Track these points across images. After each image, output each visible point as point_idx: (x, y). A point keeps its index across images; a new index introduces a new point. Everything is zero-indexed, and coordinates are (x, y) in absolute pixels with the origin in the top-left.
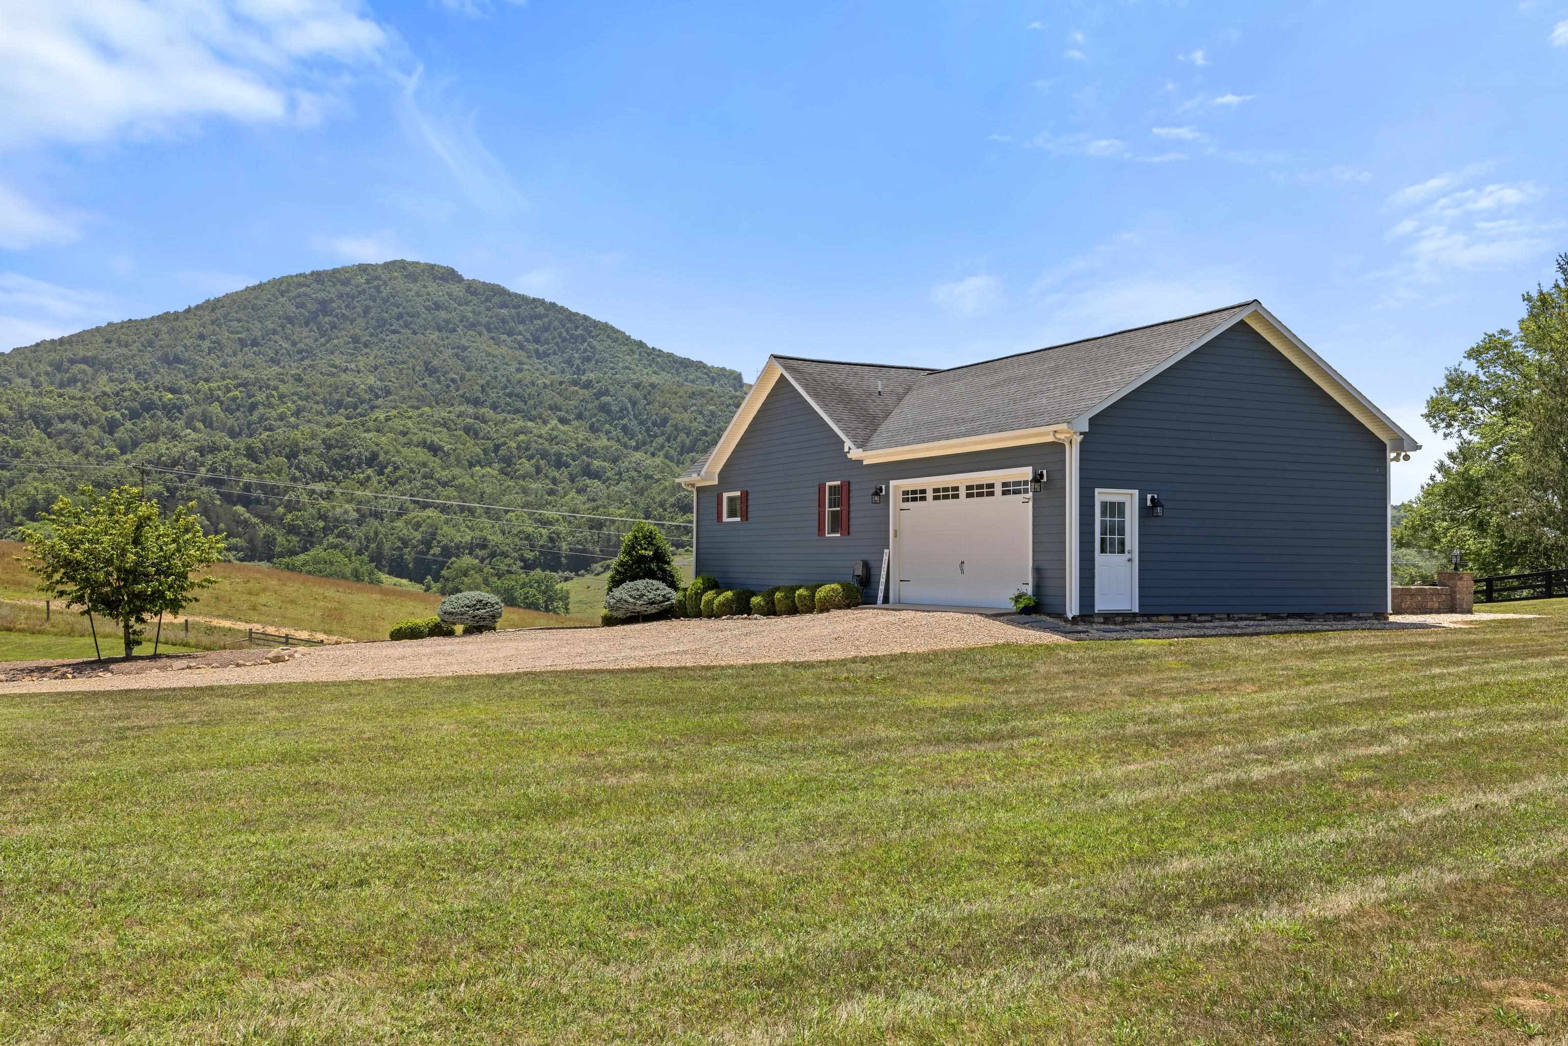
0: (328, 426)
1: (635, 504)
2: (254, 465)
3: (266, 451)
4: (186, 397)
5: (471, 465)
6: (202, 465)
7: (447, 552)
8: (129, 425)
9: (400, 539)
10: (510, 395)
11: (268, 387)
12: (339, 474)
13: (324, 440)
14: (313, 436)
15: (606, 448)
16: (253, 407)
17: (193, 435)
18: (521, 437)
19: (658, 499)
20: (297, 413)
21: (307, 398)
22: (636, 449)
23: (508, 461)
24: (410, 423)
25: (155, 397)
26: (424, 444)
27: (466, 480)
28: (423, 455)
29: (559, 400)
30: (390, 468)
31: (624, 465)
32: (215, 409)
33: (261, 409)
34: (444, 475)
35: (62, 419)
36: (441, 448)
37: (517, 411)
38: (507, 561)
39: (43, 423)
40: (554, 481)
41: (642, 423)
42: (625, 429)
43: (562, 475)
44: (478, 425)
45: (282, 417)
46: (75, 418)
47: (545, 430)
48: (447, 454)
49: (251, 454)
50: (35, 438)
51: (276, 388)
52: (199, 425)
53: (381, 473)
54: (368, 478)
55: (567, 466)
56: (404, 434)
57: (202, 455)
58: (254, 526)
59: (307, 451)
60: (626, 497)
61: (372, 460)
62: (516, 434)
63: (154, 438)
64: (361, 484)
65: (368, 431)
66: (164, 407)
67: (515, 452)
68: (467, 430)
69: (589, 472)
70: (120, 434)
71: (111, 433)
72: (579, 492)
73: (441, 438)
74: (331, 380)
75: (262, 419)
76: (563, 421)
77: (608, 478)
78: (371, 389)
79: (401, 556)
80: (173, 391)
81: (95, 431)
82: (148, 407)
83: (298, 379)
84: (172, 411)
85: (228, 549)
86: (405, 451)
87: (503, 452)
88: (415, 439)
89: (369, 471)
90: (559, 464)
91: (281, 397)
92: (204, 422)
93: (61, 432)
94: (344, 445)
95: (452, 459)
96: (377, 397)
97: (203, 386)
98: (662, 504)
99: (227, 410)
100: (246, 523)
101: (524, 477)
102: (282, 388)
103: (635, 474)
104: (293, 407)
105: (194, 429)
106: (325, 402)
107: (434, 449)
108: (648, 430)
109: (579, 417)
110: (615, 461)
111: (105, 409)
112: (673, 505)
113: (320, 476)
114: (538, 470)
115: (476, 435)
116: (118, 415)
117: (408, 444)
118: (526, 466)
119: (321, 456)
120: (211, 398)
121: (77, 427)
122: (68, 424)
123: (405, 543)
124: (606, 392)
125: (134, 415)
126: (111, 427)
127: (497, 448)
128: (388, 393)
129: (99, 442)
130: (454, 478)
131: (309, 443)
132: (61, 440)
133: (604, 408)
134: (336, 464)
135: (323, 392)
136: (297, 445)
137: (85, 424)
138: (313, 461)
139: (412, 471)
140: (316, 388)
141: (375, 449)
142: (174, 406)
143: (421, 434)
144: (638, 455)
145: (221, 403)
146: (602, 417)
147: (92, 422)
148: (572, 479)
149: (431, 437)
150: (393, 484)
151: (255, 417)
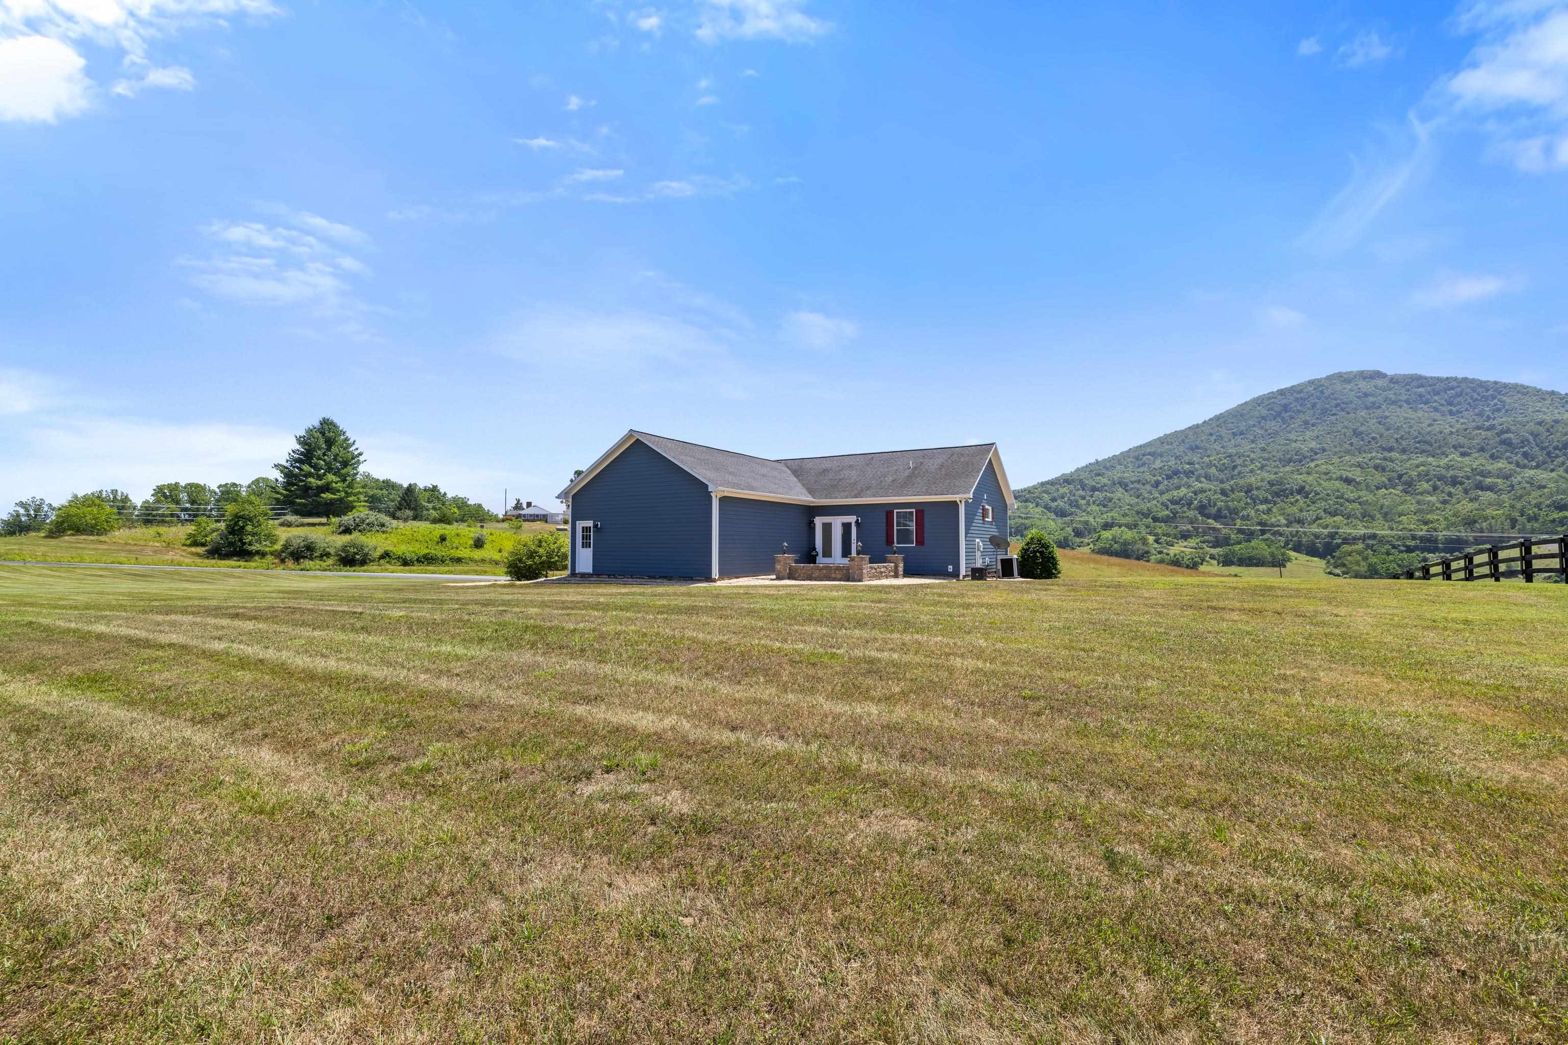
0: (1276, 473)
1: (1512, 507)
2: (1224, 498)
3: (1233, 490)
4: (1197, 466)
5: (1378, 488)
6: (1196, 499)
7: (1346, 541)
8: (1166, 482)
9: (1313, 534)
10: (1419, 442)
11: (1244, 456)
12: (1278, 500)
13: (1269, 482)
14: (1262, 480)
15: (1500, 469)
16: (1235, 467)
17: (1199, 485)
18: (1422, 468)
19: (1534, 502)
20: (1262, 468)
21: (1268, 459)
22: (1537, 467)
23: (1410, 484)
24: (1331, 468)
25: (1180, 468)
26: (1341, 478)
27: (1370, 498)
28: (1338, 484)
29: (1462, 440)
30: (1313, 494)
31: (1515, 480)
32: (1213, 471)
33: (1239, 468)
34: (1352, 496)
35: (1132, 483)
36: (1354, 480)
37: (1423, 451)
38: (1388, 547)
39: (1124, 485)
40: (1450, 494)
41: (1543, 449)
42: (1525, 455)
43: (1458, 491)
44: (1384, 463)
45: (1252, 471)
46: (1139, 482)
47: (1444, 461)
48: (1359, 483)
49: (1223, 492)
50: (1119, 493)
51: (1248, 456)
52: (1203, 479)
53: (1307, 497)
54: (1297, 501)
55: (1462, 483)
56: (1326, 474)
57: (1195, 494)
58: (1218, 530)
59: (1258, 488)
60: (1504, 502)
61: (1301, 491)
62: (1417, 466)
63: (1178, 488)
64: (1292, 504)
65: (1301, 474)
66: (1185, 472)
67: (1415, 478)
68: (1376, 467)
69: (1481, 487)
70: (1161, 487)
71: (1157, 486)
72: (1471, 500)
73: (1356, 474)
74: (1284, 448)
75: (1240, 473)
76: (1463, 454)
77: (1500, 490)
78: (1312, 450)
79: (1314, 544)
80: (1189, 463)
81: (1148, 487)
82: (1176, 473)
83: (1263, 450)
84: (1189, 474)
85: (1204, 542)
86: (1324, 484)
87: (1405, 478)
88: (1334, 476)
89: (1298, 497)
90: (1454, 482)
91: (1252, 461)
92: (1206, 478)
93: (1132, 489)
94: (1281, 484)
95: (1363, 486)
96: (1316, 454)
97: (1206, 459)
98: (1538, 506)
99: (1221, 470)
100: (1214, 529)
101: (1422, 494)
102: (1252, 456)
103: (1528, 486)
104: (1259, 465)
105: (1200, 482)
106: (1280, 460)
107: (1348, 481)
108: (1549, 454)
109: (1482, 450)
110: (1507, 477)
111: (1154, 476)
112: (1548, 506)
113: (1266, 501)
114: (1435, 488)
115: (1384, 469)
116: (1160, 478)
117: (1330, 479)
118: (1426, 486)
119: (1266, 491)
120: (1210, 465)
121: (1138, 486)
122: (1136, 485)
123: (1317, 536)
124: (1508, 431)
125: (1169, 477)
126: (1157, 484)
127: (1400, 477)
128: (1324, 450)
129: (1150, 492)
130: (1360, 497)
131: (1259, 484)
132: (1132, 492)
133: (1507, 443)
134: (1277, 494)
135: (1279, 455)
136: (1251, 485)
137: (1144, 484)
138: (1262, 494)
139: (1328, 495)
140: (1274, 453)
141: (1303, 484)
142: (1190, 471)
143: (1339, 473)
144: (1532, 472)
145: (1216, 467)
146: (1502, 448)
147: (1147, 483)
148: (1466, 491)
149: (1345, 474)
150: (1313, 503)
151: (1236, 472)
